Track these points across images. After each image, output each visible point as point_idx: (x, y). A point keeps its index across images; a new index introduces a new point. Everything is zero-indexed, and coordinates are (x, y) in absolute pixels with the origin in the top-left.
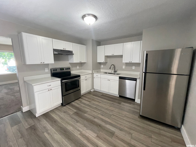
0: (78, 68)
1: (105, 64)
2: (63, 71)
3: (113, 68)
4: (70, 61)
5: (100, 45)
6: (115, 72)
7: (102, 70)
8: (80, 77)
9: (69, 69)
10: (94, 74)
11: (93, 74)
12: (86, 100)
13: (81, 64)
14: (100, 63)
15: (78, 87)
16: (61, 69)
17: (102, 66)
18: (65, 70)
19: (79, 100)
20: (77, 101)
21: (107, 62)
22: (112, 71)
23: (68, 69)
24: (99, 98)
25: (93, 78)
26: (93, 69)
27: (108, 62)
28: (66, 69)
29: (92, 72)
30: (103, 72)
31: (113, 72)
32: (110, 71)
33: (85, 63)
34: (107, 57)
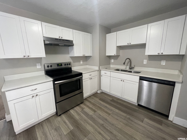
0: (81, 63)
1: (116, 57)
2: (61, 67)
3: (128, 63)
4: (71, 55)
5: (110, 33)
6: (131, 69)
7: (112, 66)
8: (82, 76)
9: (70, 64)
10: (102, 71)
11: (99, 71)
12: (89, 108)
13: (86, 58)
14: (110, 57)
15: (80, 88)
16: (58, 65)
17: (112, 61)
18: (63, 66)
19: (81, 107)
20: (77, 108)
21: (119, 56)
22: (126, 67)
23: (67, 64)
24: (107, 105)
25: (100, 76)
26: (100, 65)
27: (121, 55)
28: (65, 65)
29: (99, 68)
30: (113, 68)
31: (128, 69)
32: (123, 67)
33: (90, 56)
34: (120, 48)
